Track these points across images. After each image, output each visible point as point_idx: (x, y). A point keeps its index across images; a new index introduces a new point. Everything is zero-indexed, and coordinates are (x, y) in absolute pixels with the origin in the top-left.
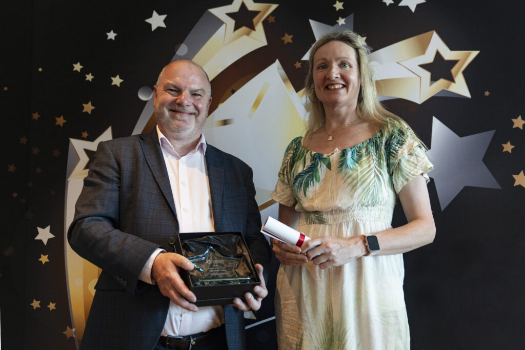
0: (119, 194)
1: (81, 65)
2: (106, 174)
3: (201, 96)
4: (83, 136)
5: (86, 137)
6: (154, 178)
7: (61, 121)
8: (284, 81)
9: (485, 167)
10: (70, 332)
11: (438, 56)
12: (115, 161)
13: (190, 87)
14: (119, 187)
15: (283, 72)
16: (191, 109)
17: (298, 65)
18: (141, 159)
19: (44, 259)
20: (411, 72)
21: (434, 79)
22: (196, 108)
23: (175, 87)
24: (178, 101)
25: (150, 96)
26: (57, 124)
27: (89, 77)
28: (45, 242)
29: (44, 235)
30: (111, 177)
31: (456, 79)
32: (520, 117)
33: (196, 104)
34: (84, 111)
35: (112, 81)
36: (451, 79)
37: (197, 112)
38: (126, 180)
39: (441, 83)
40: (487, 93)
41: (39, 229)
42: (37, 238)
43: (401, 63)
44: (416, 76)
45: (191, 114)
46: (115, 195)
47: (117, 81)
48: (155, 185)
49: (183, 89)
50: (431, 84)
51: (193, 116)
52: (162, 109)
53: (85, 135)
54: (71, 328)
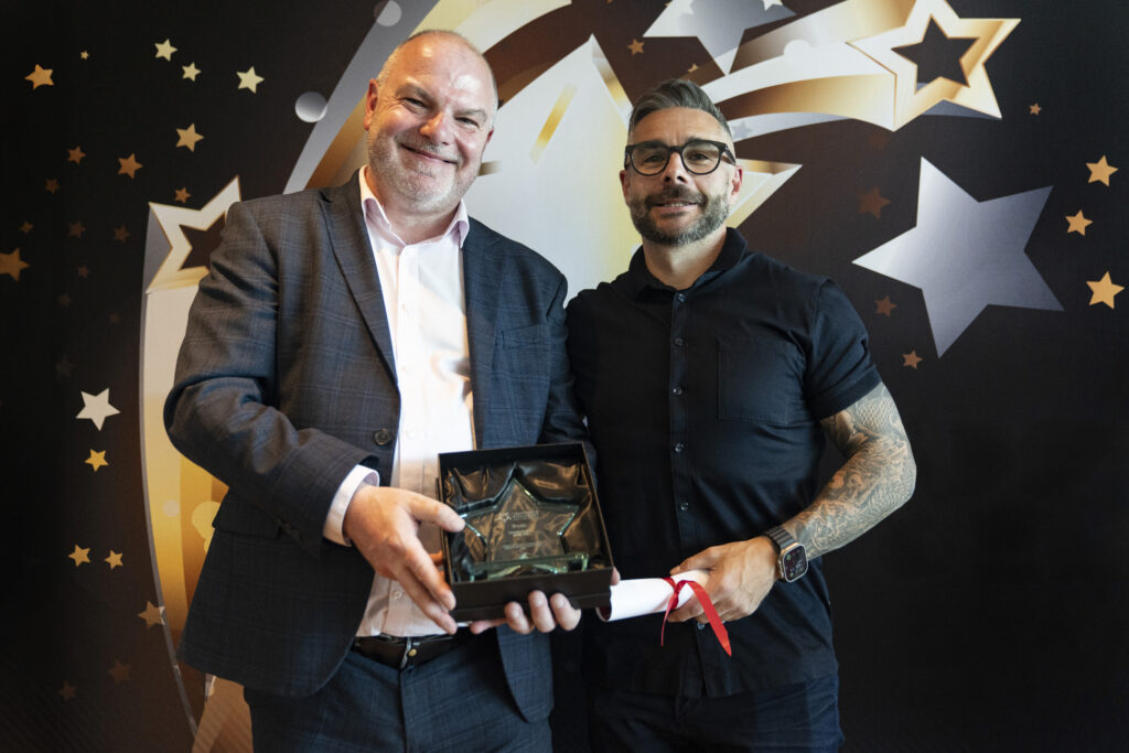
0: (277, 325)
1: (172, 45)
2: (247, 277)
3: (476, 124)
4: (177, 199)
5: (184, 201)
6: (350, 291)
7: (130, 165)
8: (608, 81)
9: (1029, 264)
10: (154, 614)
11: (933, 29)
12: (266, 248)
13: (456, 102)
14: (277, 308)
15: (604, 61)
16: (449, 152)
17: (637, 47)
18: (324, 247)
19: (97, 460)
20: (874, 63)
21: (924, 78)
22: (461, 149)
23: (424, 95)
24: (426, 129)
25: (321, 111)
26: (122, 171)
27: (191, 72)
28: (99, 424)
29: (97, 408)
30: (260, 285)
31: (971, 79)
32: (1104, 160)
33: (464, 142)
34: (180, 144)
35: (239, 81)
36: (960, 78)
37: (461, 161)
38: (290, 295)
39: (940, 88)
40: (1035, 109)
41: (86, 397)
42: (82, 415)
43: (854, 43)
44: (888, 73)
45: (447, 162)
46: (268, 325)
47: (250, 80)
48: (351, 307)
49: (441, 104)
50: (918, 89)
51: (452, 168)
52: (386, 139)
53: (182, 195)
54: (156, 605)
